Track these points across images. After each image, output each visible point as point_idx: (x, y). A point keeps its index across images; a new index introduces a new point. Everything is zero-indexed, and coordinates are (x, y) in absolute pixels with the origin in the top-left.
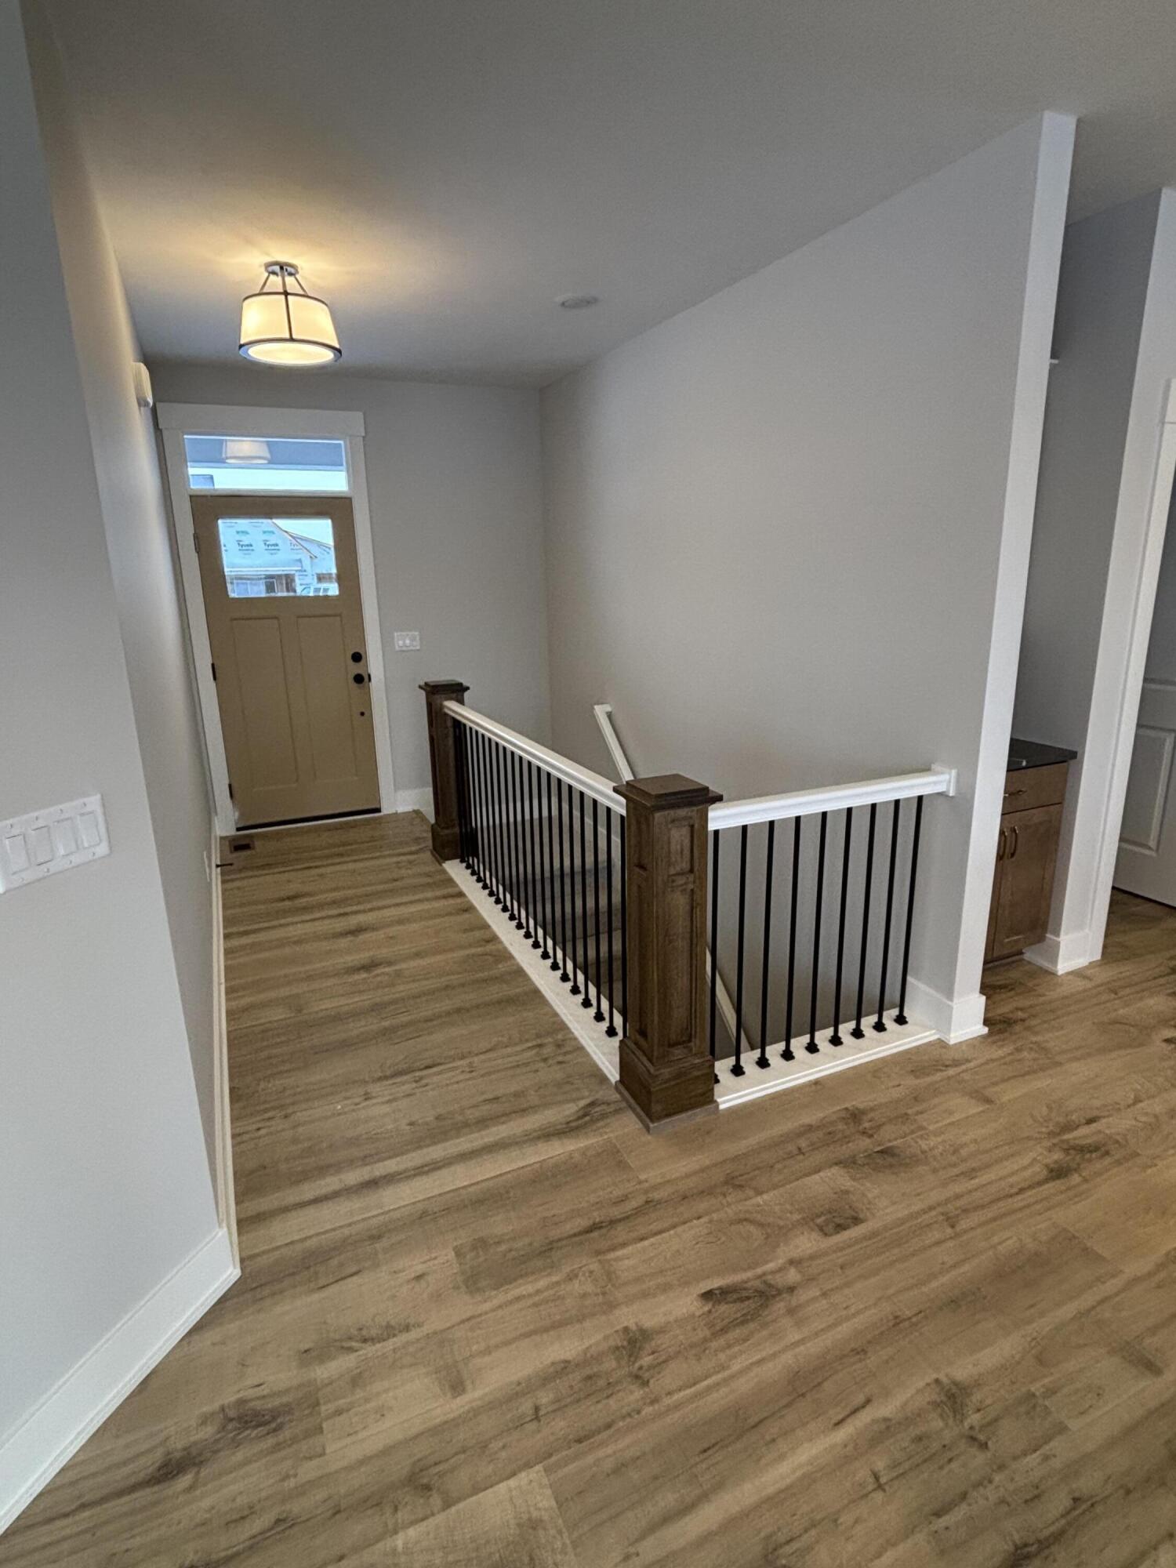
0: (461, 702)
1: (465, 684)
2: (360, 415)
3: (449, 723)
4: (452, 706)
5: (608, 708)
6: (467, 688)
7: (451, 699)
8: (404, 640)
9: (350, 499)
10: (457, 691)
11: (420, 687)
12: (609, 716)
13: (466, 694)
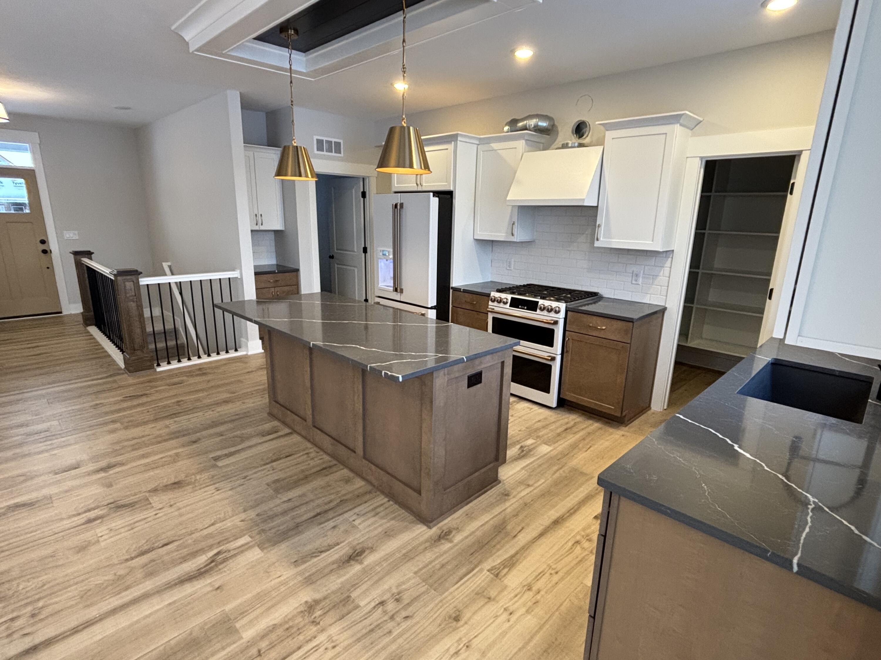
0: (91, 259)
1: (92, 251)
2: (37, 134)
3: (85, 268)
4: (86, 261)
5: (169, 264)
6: (93, 253)
7: (85, 257)
8: (70, 235)
9: (34, 170)
10: (89, 254)
11: (70, 253)
12: (170, 267)
13: (93, 255)
